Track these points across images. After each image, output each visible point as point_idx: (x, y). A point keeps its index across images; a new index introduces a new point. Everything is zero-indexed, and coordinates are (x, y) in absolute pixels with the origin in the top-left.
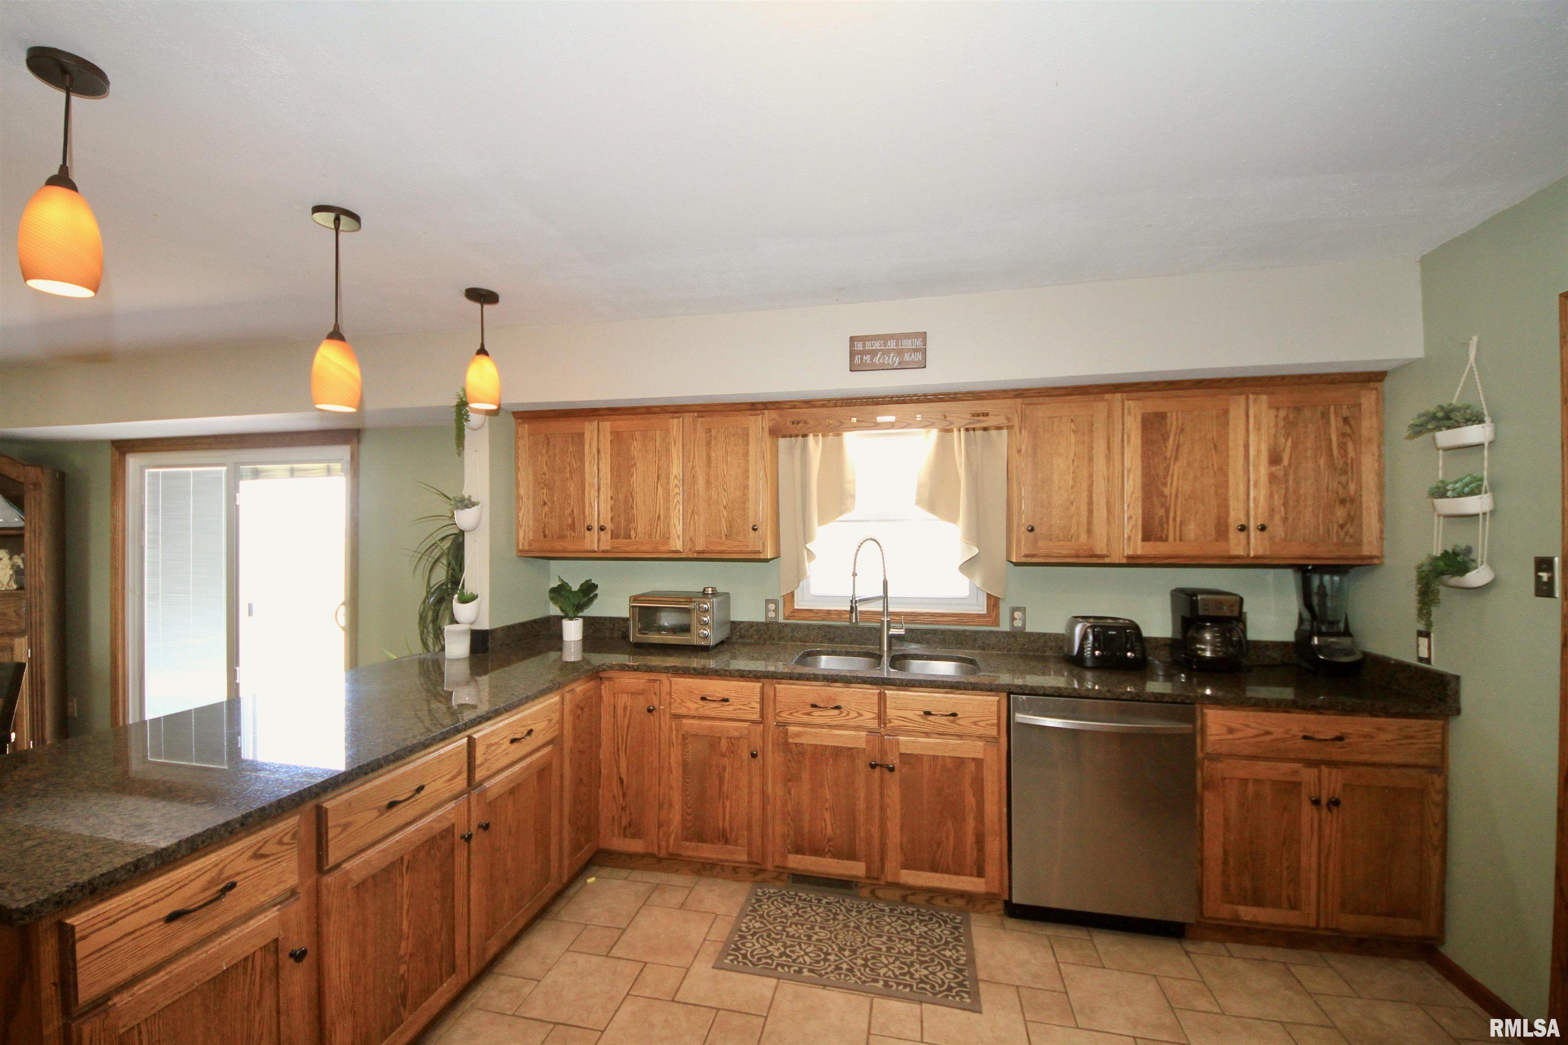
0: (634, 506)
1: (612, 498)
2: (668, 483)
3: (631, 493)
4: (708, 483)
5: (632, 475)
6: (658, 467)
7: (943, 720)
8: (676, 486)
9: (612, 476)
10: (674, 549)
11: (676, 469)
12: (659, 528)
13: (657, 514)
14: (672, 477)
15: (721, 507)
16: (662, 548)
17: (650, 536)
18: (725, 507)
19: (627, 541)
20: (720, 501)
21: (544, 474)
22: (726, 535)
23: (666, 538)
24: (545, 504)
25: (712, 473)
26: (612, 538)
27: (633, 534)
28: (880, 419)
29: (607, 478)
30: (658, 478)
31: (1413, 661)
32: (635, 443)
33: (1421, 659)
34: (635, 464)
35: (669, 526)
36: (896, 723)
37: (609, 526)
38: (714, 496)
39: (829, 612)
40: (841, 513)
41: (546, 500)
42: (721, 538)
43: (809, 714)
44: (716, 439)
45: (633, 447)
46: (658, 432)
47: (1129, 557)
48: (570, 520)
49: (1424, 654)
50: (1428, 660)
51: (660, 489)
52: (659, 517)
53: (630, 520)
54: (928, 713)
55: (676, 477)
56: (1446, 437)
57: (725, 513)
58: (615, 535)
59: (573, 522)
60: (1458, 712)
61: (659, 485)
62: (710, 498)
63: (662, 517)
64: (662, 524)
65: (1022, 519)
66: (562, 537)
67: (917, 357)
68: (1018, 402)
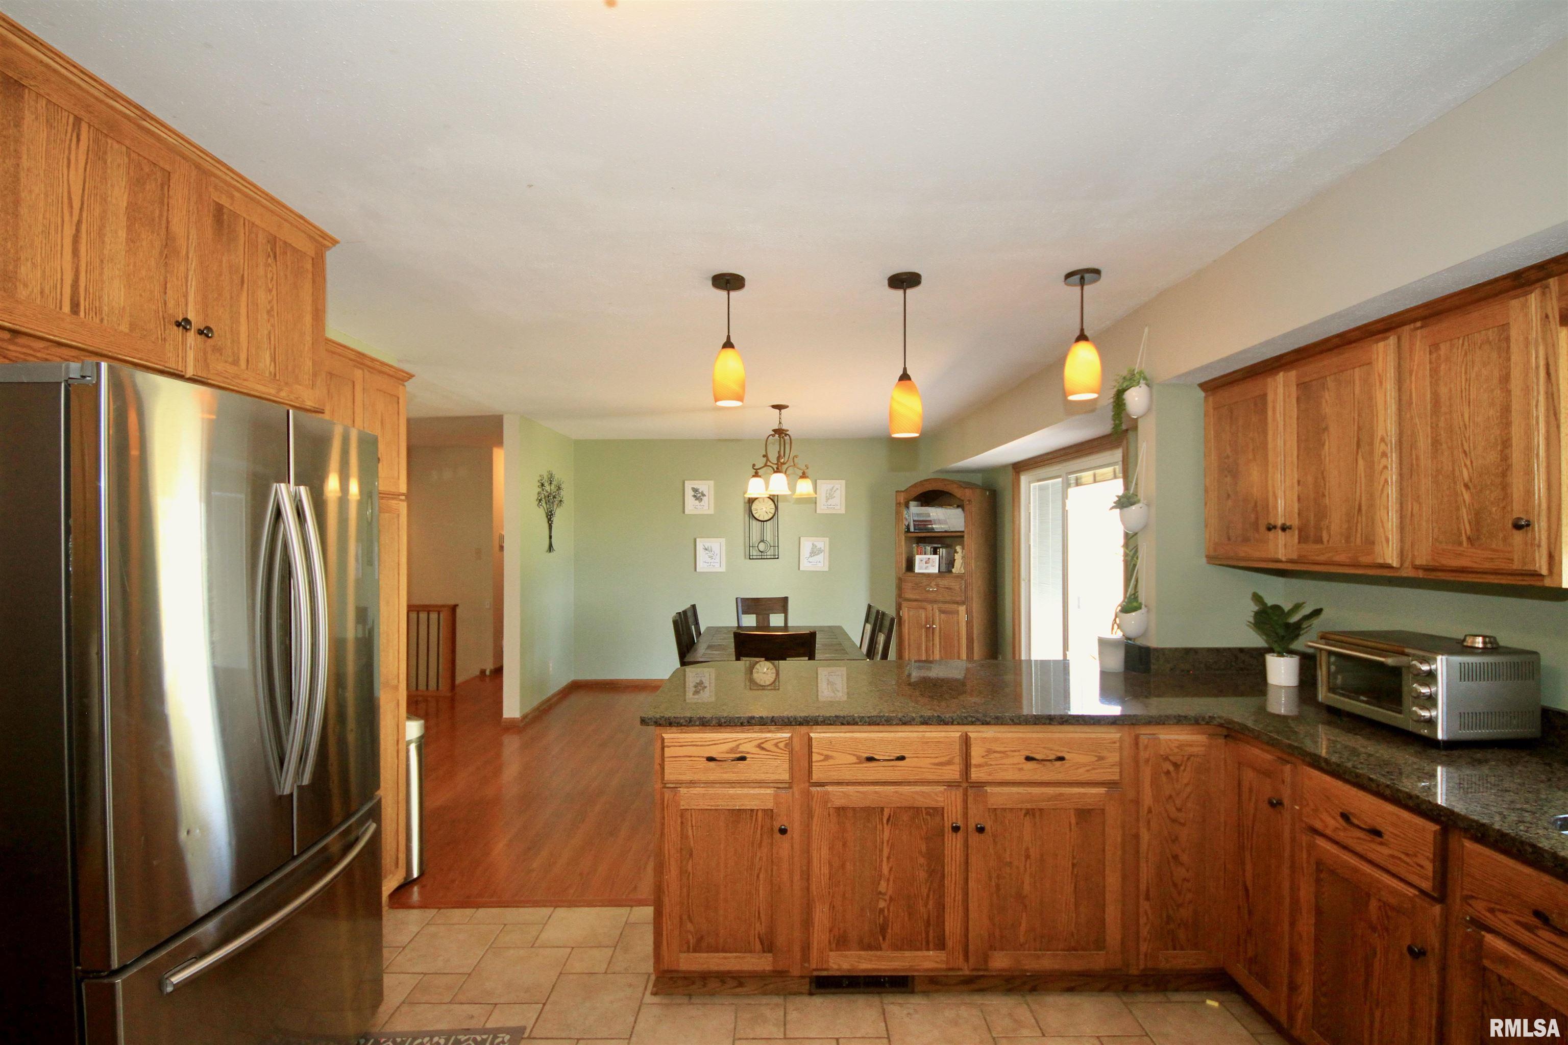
0: (1327, 494)
1: (1299, 483)
2: (1371, 452)
3: (1323, 473)
4: (1436, 444)
5: (1324, 445)
6: (1358, 429)
8: (1384, 454)
9: (1300, 450)
10: (1381, 561)
11: (1383, 426)
12: (1359, 525)
13: (1357, 503)
14: (1377, 441)
15: (1461, 487)
16: (1364, 560)
17: (1348, 539)
18: (1466, 486)
19: (1319, 546)
20: (1457, 473)
21: (1228, 457)
22: (1469, 538)
23: (1370, 542)
24: (1229, 496)
25: (1442, 424)
26: (1299, 542)
27: (1325, 537)
29: (1294, 454)
30: (1358, 446)
32: (1327, 394)
34: (1327, 428)
35: (1372, 522)
37: (1296, 524)
38: (1447, 467)
41: (1229, 492)
42: (1460, 544)
44: (1448, 359)
45: (1324, 401)
46: (1357, 370)
48: (1254, 517)
51: (1361, 462)
52: (1360, 510)
53: (1322, 514)
55: (1386, 439)
57: (1467, 496)
58: (1303, 539)
59: (1257, 520)
61: (1360, 457)
62: (1440, 470)
63: (1364, 508)
64: (1364, 518)
66: (1245, 539)
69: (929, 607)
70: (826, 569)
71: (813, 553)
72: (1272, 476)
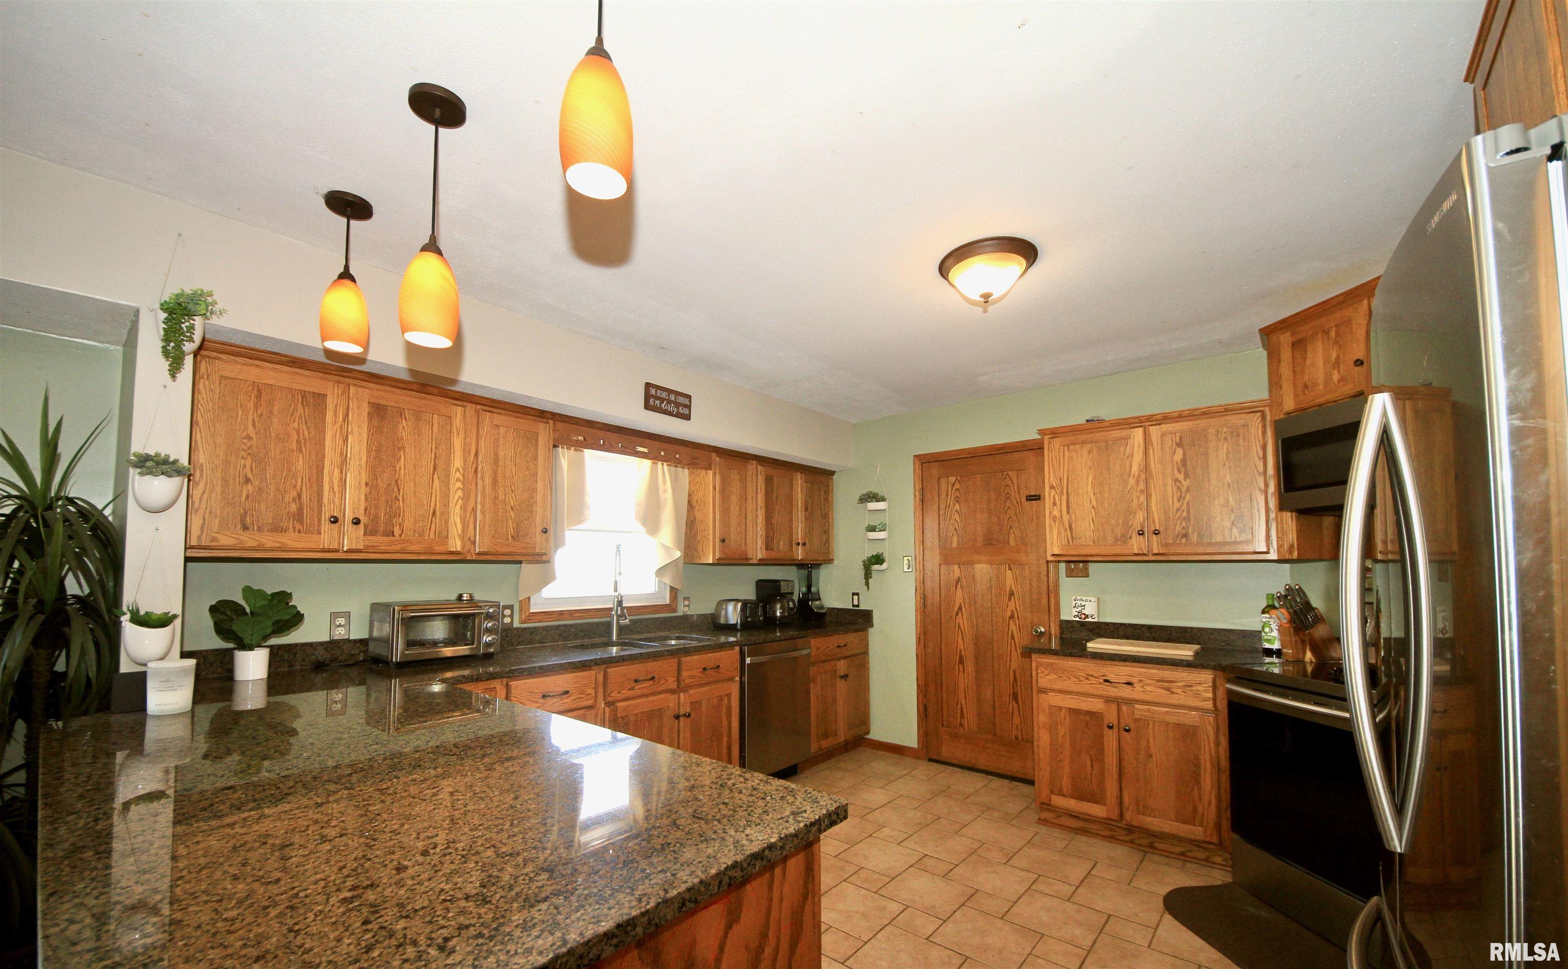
0: (401, 498)
1: (367, 484)
2: (448, 475)
3: (396, 481)
4: (495, 481)
5: (399, 459)
6: (436, 456)
7: (713, 673)
8: (458, 480)
9: (368, 457)
10: (454, 549)
11: (457, 462)
12: (433, 526)
13: (432, 510)
14: (453, 470)
15: (509, 508)
16: (438, 549)
17: (421, 534)
18: (512, 509)
19: (387, 539)
20: (507, 501)
21: (249, 438)
22: (512, 537)
23: (442, 538)
25: (499, 472)
26: (365, 534)
27: (397, 531)
28: (638, 448)
29: (360, 459)
30: (435, 469)
31: (851, 607)
32: (404, 424)
33: (854, 606)
34: (403, 448)
35: (447, 523)
36: (687, 681)
37: (364, 519)
38: (501, 497)
39: (561, 613)
40: (580, 521)
41: (250, 475)
42: (508, 539)
43: (632, 689)
44: (505, 437)
45: (401, 427)
46: (435, 416)
47: (760, 560)
48: (294, 507)
49: (856, 603)
50: (858, 606)
51: (436, 480)
52: (434, 513)
53: (393, 514)
54: (704, 669)
55: (458, 470)
56: (873, 506)
57: (512, 514)
58: (370, 531)
59: (300, 509)
60: (872, 626)
61: (436, 477)
62: (496, 498)
63: (438, 513)
64: (438, 521)
65: (717, 534)
66: (277, 529)
67: (686, 411)
68: (714, 455)
72: (330, 473)
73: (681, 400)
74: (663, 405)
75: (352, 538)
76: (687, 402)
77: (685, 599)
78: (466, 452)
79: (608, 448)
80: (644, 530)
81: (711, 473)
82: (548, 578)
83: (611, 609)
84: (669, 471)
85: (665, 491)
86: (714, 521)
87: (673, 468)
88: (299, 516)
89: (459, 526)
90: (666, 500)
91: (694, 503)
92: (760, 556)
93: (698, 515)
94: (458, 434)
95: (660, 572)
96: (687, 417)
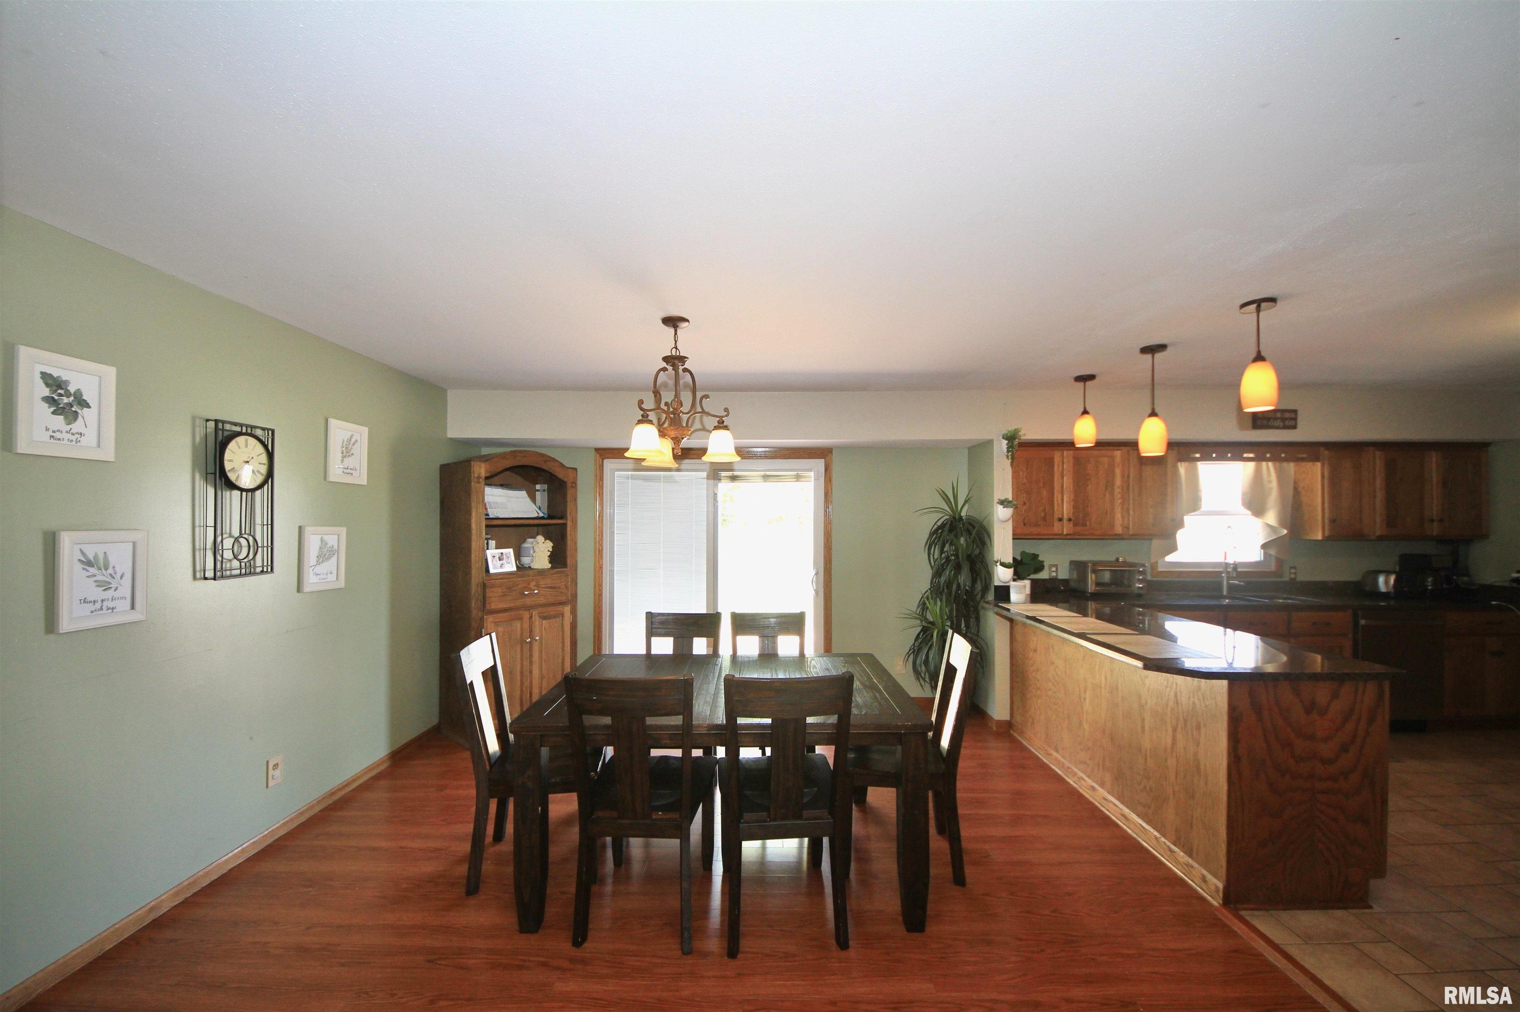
0: (1090, 506)
1: (1073, 499)
2: (1112, 491)
3: (1088, 497)
4: (1140, 492)
5: (1088, 485)
6: (1106, 480)
7: (1324, 627)
8: (1119, 492)
9: (1073, 485)
10: (1118, 532)
11: (1118, 481)
12: (1106, 519)
14: (1116, 488)
15: (1149, 507)
16: (1110, 531)
17: (1100, 524)
18: (1151, 507)
19: (1085, 528)
20: (1148, 503)
22: (1152, 524)
23: (1112, 526)
24: (1025, 503)
25: (1142, 485)
27: (1088, 524)
28: (1245, 455)
29: (1070, 486)
30: (1106, 487)
32: (1090, 465)
34: (1090, 479)
35: (1113, 518)
36: (1297, 630)
37: (1073, 518)
38: (1144, 500)
39: (1181, 572)
40: (1196, 509)
41: (1026, 501)
42: (1149, 526)
44: (1145, 464)
45: (1087, 466)
46: (1106, 458)
47: (1379, 536)
48: (1043, 514)
51: (1107, 495)
52: (1106, 513)
53: (1087, 514)
54: (1314, 623)
55: (1118, 487)
57: (1153, 511)
58: (1075, 525)
59: (1045, 516)
61: (1107, 492)
62: (1142, 501)
63: (1109, 512)
64: (1109, 517)
65: (1327, 515)
66: (1037, 525)
67: (1292, 423)
68: (1322, 449)
69: (526, 615)
70: (342, 584)
71: (322, 557)
72: (1057, 496)
73: (1287, 415)
74: (1270, 423)
75: (1067, 528)
76: (1293, 416)
77: (1291, 568)
78: (1123, 476)
79: (1221, 458)
80: (1249, 512)
81: (1319, 464)
82: (1173, 548)
83: (1221, 573)
84: (1275, 469)
85: (1270, 482)
86: (1323, 503)
87: (1278, 464)
88: (1044, 519)
89: (1121, 519)
90: (1271, 488)
91: (1300, 489)
92: (1378, 533)
93: (1305, 499)
94: (1118, 466)
95: (1264, 546)
96: (1294, 427)
